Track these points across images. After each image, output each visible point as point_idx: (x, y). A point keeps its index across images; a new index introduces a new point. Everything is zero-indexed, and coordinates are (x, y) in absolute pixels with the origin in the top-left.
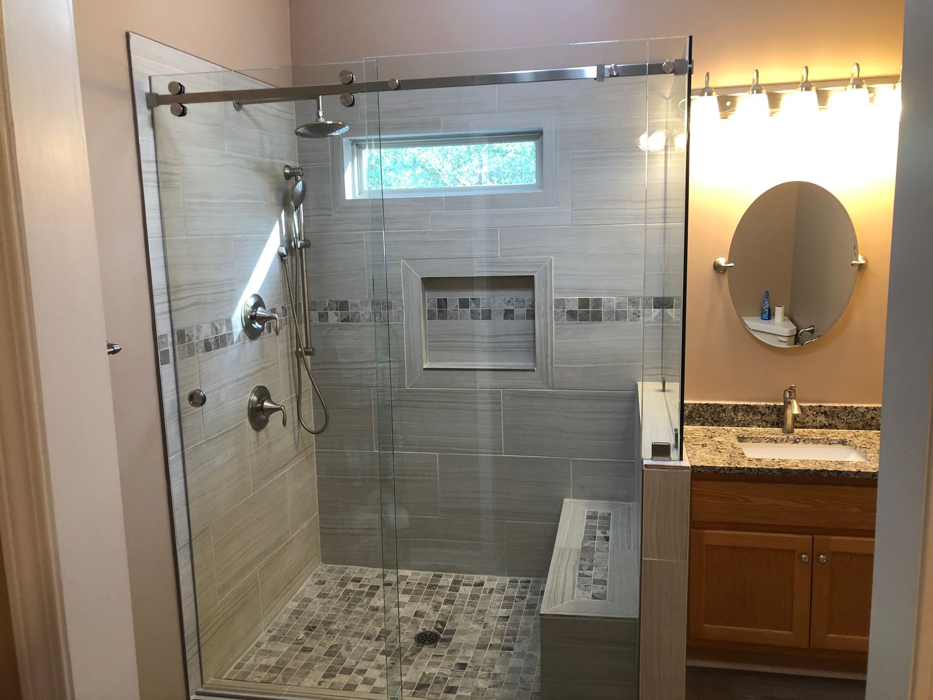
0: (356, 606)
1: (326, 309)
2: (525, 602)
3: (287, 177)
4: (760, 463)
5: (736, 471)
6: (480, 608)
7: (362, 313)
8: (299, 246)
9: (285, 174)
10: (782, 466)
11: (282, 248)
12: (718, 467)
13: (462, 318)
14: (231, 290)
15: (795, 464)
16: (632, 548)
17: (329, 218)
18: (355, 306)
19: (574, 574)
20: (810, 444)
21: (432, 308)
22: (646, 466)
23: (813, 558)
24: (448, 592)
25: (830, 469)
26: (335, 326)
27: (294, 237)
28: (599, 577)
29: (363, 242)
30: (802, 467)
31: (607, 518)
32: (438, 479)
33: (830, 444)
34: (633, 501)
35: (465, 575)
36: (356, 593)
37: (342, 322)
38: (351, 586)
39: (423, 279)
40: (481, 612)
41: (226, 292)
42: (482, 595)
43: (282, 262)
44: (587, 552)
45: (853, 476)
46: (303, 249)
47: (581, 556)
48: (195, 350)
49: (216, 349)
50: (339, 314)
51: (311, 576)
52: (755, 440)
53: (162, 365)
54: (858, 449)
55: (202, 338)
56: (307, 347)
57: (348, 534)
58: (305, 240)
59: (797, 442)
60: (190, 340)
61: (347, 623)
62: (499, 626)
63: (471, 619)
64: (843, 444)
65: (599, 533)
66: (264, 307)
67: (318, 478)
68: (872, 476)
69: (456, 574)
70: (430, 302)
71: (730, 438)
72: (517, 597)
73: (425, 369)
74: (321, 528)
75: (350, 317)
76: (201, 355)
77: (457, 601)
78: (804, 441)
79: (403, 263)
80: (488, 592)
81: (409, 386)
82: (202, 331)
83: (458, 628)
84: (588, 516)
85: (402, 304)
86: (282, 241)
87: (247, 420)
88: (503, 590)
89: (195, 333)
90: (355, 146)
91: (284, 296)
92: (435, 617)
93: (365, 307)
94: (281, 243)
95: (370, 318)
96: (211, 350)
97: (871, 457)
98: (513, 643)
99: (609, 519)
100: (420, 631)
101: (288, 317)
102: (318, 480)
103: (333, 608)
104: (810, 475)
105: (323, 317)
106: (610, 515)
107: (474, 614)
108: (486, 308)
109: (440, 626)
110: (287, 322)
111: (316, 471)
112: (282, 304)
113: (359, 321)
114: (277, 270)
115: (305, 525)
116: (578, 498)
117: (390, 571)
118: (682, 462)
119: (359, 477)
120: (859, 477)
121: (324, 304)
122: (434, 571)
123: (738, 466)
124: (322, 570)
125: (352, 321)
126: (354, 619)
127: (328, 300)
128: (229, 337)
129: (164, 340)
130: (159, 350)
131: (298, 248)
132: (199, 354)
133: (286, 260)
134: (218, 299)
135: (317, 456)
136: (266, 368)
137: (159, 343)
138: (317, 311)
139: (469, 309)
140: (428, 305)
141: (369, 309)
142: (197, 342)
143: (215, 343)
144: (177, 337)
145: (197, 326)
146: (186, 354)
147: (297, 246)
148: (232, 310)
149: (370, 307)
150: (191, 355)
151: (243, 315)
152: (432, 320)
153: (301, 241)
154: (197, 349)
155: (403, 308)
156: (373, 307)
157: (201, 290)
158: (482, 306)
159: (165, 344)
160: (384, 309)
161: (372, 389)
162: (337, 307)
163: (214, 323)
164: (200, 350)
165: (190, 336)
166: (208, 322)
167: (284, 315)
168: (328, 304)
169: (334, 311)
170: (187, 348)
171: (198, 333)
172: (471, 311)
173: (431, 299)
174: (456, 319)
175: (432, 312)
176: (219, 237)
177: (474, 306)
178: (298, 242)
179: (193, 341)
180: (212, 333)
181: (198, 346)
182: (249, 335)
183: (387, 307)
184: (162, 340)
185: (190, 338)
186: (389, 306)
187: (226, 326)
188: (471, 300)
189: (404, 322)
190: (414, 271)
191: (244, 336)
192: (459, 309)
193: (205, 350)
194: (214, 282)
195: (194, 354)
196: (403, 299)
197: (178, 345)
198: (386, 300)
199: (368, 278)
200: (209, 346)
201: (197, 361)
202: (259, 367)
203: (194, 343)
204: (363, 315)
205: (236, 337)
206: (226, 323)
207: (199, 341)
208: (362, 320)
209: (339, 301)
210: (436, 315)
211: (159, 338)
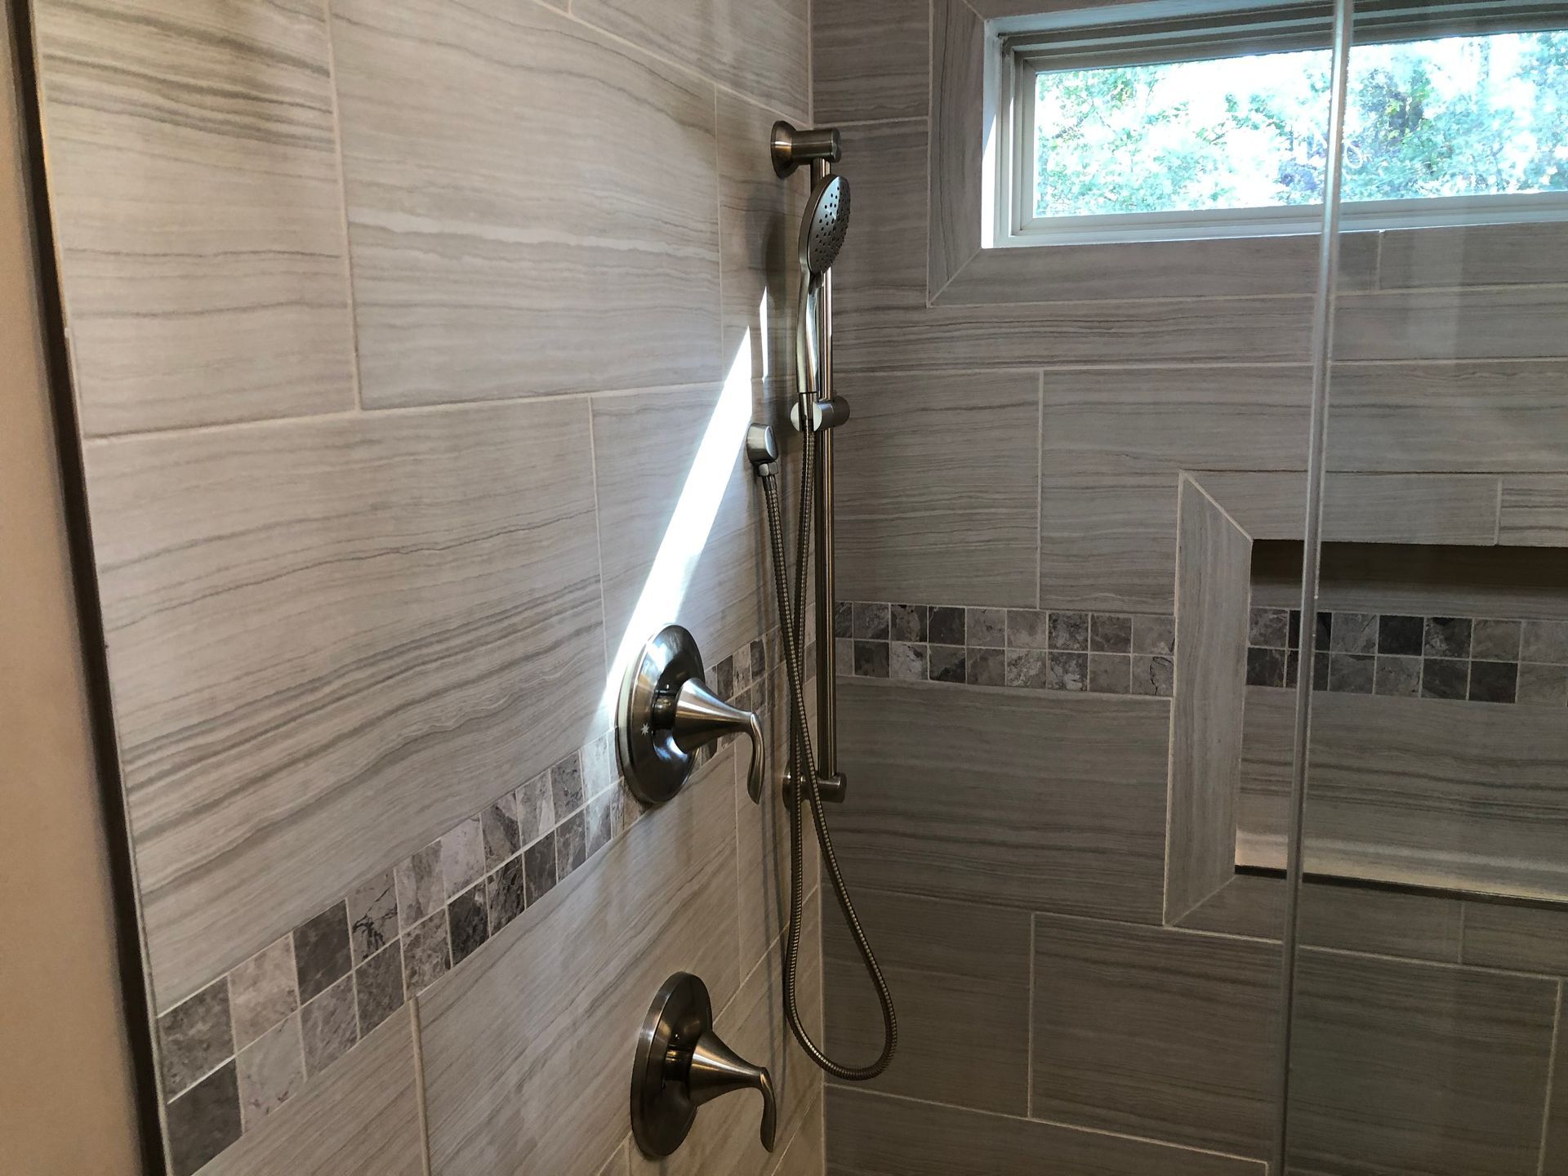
1: (883, 633)
3: (784, 164)
7: (1011, 654)
8: (817, 424)
9: (777, 155)
11: (757, 429)
13: (1385, 687)
14: (578, 633)
17: (916, 316)
18: (989, 628)
21: (1266, 642)
26: (909, 690)
27: (802, 389)
29: (1034, 404)
37: (938, 679)
39: (1259, 545)
41: (557, 645)
43: (755, 481)
46: (827, 434)
48: (405, 974)
49: (509, 920)
50: (929, 652)
55: (441, 901)
56: (823, 773)
58: (834, 399)
60: (375, 937)
66: (701, 682)
70: (1261, 623)
73: (1241, 870)
75: (968, 664)
76: (431, 987)
79: (1187, 483)
81: (1175, 922)
82: (437, 869)
85: (1171, 632)
86: (758, 403)
87: (627, 1142)
89: (405, 889)
90: (1010, 59)
91: (759, 602)
93: (1024, 637)
94: (755, 412)
95: (1042, 672)
96: (483, 939)
101: (766, 675)
105: (871, 658)
108: (1497, 656)
110: (763, 696)
112: (752, 636)
113: (999, 681)
114: (742, 518)
121: (878, 617)
125: (975, 681)
127: (890, 604)
128: (567, 836)
129: (200, 1026)
130: (166, 1099)
131: (815, 429)
132: (426, 986)
133: (770, 475)
134: (521, 690)
135: (828, 1105)
136: (695, 895)
137: (167, 1062)
138: (851, 637)
139: (1422, 657)
140: (1254, 632)
141: (1039, 642)
142: (413, 935)
143: (502, 898)
144: (298, 963)
145: (414, 857)
146: (353, 1024)
147: (811, 421)
148: (581, 718)
149: (1043, 636)
150: (376, 1018)
151: (623, 723)
152: (1264, 687)
153: (822, 403)
154: (413, 968)
155: (1172, 650)
156: (1057, 637)
157: (438, 669)
158: (1479, 649)
159: (208, 1047)
160: (1097, 646)
161: (1033, 917)
162: (923, 630)
163: (497, 808)
164: (427, 968)
165: (372, 923)
166: (469, 818)
167: (755, 674)
168: (890, 616)
169: (911, 640)
170: (359, 992)
171: (418, 888)
172: (1429, 664)
173: (1265, 611)
174: (1364, 688)
175: (1268, 658)
176: (531, 404)
177: (1444, 647)
178: (815, 406)
179: (389, 939)
180: (487, 858)
181: (418, 952)
182: (641, 795)
183: (1108, 641)
184: (192, 1032)
185: (376, 934)
186: (1117, 636)
187: (555, 795)
188: (1432, 625)
189: (1172, 696)
190: (1226, 515)
191: (626, 808)
192: (1377, 655)
193: (454, 953)
194: (505, 615)
195: (396, 1001)
196: (1176, 615)
197: (302, 1004)
198: (1107, 615)
199: (1045, 534)
200: (474, 923)
201: (413, 1027)
202: (675, 904)
203: (396, 945)
204: (1015, 663)
205: (594, 824)
206: (554, 782)
207: (423, 924)
208: (1012, 680)
209: (931, 609)
210: (1280, 670)
211: (170, 1029)
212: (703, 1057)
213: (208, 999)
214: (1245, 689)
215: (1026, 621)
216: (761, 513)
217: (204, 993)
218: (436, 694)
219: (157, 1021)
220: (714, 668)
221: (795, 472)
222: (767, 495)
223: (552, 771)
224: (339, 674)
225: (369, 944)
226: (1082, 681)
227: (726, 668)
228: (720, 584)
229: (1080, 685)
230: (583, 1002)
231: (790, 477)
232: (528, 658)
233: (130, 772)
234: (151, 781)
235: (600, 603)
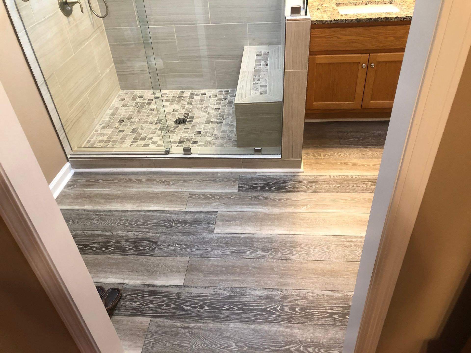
0: (143, 109)
2: (227, 101)
4: (347, 16)
5: (334, 22)
6: (205, 105)
10: (357, 17)
12: (325, 20)
15: (365, 16)
16: (280, 68)
19: (251, 83)
20: (373, 5)
22: (287, 20)
23: (368, 65)
24: (188, 99)
25: (382, 17)
28: (264, 83)
30: (368, 17)
31: (267, 54)
32: (176, 40)
33: (384, 4)
34: (280, 44)
35: (196, 90)
36: (142, 103)
38: (138, 100)
40: (206, 107)
42: (205, 99)
44: (257, 72)
45: (394, 20)
47: (254, 74)
51: (117, 97)
52: (345, 4)
54: (398, 5)
57: (132, 74)
59: (367, 4)
61: (139, 118)
62: (215, 113)
63: (201, 110)
64: (391, 3)
65: (263, 62)
67: (109, 44)
68: (403, 19)
69: (192, 90)
71: (332, 4)
72: (223, 99)
74: (117, 72)
77: (193, 103)
78: (371, 3)
80: (208, 97)
83: (195, 116)
84: (257, 54)
87: (59, 10)
88: (216, 96)
92: (184, 111)
97: (404, 9)
98: (223, 120)
99: (268, 55)
100: (177, 118)
102: (110, 46)
103: (131, 111)
104: (372, 21)
106: (268, 52)
107: (203, 109)
109: (186, 115)
111: (107, 41)
115: (108, 70)
116: (252, 45)
117: (157, 91)
118: (306, 16)
119: (132, 42)
120: (396, 20)
122: (180, 90)
123: (335, 19)
124: (122, 93)
126: (143, 116)
135: (106, 32)
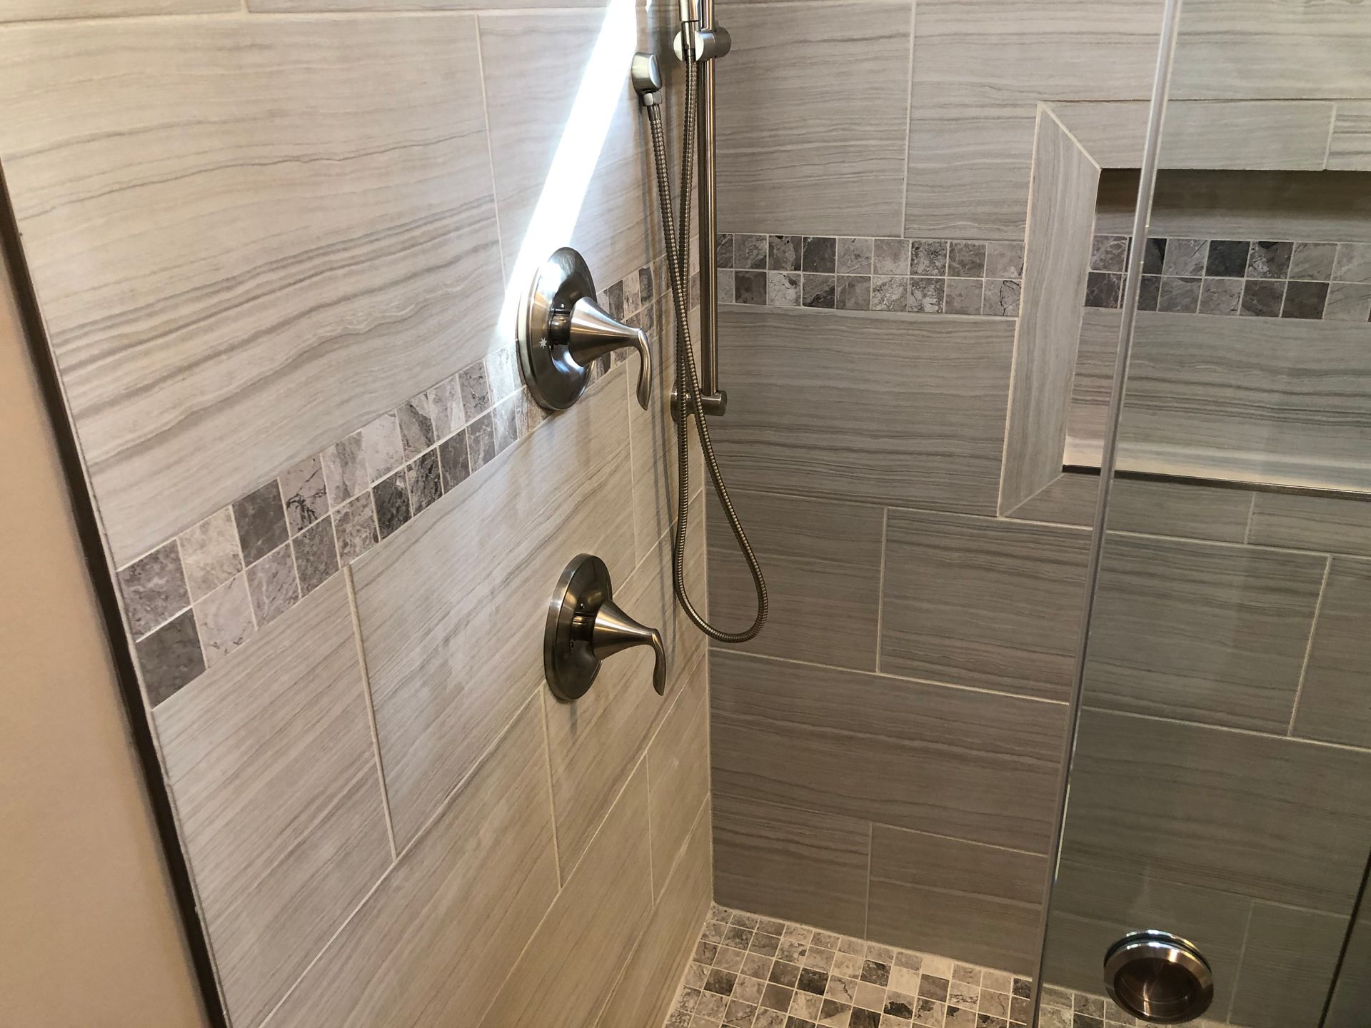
1: (761, 264)
7: (876, 280)
8: (699, 54)
11: (641, 59)
13: (1208, 306)
14: (475, 250)
18: (858, 256)
21: (1105, 267)
26: (783, 316)
27: (685, 18)
29: (906, 35)
37: (810, 305)
38: (800, 1007)
39: (1104, 174)
41: (457, 259)
43: (640, 110)
46: (709, 64)
48: (338, 545)
49: (429, 503)
50: (802, 280)
51: (693, 954)
53: (155, 703)
55: (365, 484)
56: (706, 390)
57: (787, 853)
58: (716, 30)
60: (308, 513)
66: (593, 300)
67: (712, 716)
70: (1103, 249)
73: (1067, 469)
74: (714, 828)
75: (838, 290)
76: (364, 557)
79: (1044, 114)
81: (1008, 513)
82: (360, 456)
85: (1021, 258)
86: (642, 31)
87: (542, 688)
89: (331, 473)
91: (646, 231)
93: (888, 264)
94: (640, 42)
95: (903, 296)
96: (407, 518)
101: (654, 301)
102: (712, 722)
105: (750, 287)
108: (1312, 277)
110: (651, 319)
111: (708, 700)
112: (640, 262)
113: (865, 306)
114: (628, 146)
115: (682, 851)
121: (756, 247)
124: (717, 931)
125: (843, 306)
127: (768, 235)
128: (478, 434)
129: (156, 580)
130: (134, 640)
131: (697, 58)
132: (357, 556)
133: (654, 105)
134: (426, 300)
135: (712, 664)
136: (594, 492)
137: (131, 609)
138: (731, 267)
139: (1244, 280)
140: (1095, 257)
141: (902, 269)
142: (343, 512)
143: (421, 484)
144: (239, 532)
145: (337, 445)
146: (294, 585)
147: (693, 50)
148: (484, 330)
149: (904, 265)
150: (314, 581)
151: (522, 337)
152: (1100, 308)
153: (704, 32)
154: (344, 541)
155: (1020, 274)
156: (918, 264)
157: (345, 276)
158: (1297, 270)
159: (167, 598)
160: (955, 272)
161: (885, 511)
162: (798, 259)
163: (411, 406)
164: (357, 541)
165: (304, 501)
166: (386, 413)
167: (643, 299)
168: (767, 246)
169: (787, 270)
170: (297, 559)
171: (343, 473)
172: (1249, 285)
173: (1107, 238)
174: (1189, 308)
175: (1105, 282)
176: (418, 19)
177: (1266, 269)
178: (697, 35)
179: (320, 515)
180: (405, 450)
181: (349, 527)
182: (543, 402)
183: (964, 266)
184: (150, 585)
185: (308, 510)
186: (972, 262)
187: (464, 397)
188: (1257, 248)
189: (1018, 316)
190: (1079, 145)
191: (529, 414)
192: (1204, 277)
193: (381, 530)
194: (406, 228)
195: (331, 567)
196: (1026, 241)
197: (247, 566)
198: (964, 242)
199: (912, 165)
200: (397, 505)
201: (349, 589)
202: (577, 498)
203: (328, 520)
204: (878, 289)
205: (501, 427)
206: (463, 385)
207: (351, 503)
208: (876, 305)
209: (805, 239)
210: (1116, 293)
211: (129, 582)
212: (604, 621)
213: (161, 557)
214: (1083, 310)
215: (890, 248)
216: (646, 144)
217: (158, 552)
218: (346, 298)
219: (117, 574)
220: (605, 292)
221: (679, 104)
222: (652, 124)
223: (460, 377)
224: (253, 274)
225: (303, 517)
226: (939, 304)
227: (616, 290)
228: (610, 211)
229: (937, 308)
230: (499, 575)
231: (674, 110)
232: (430, 270)
233: (61, 356)
234: (82, 364)
235: (495, 223)
